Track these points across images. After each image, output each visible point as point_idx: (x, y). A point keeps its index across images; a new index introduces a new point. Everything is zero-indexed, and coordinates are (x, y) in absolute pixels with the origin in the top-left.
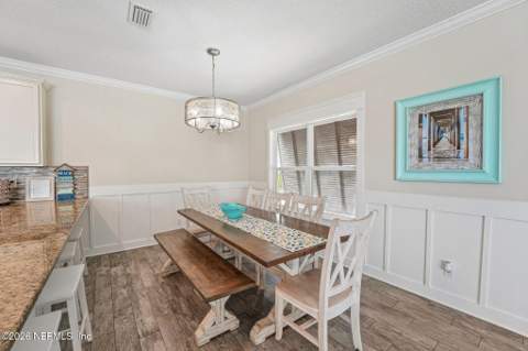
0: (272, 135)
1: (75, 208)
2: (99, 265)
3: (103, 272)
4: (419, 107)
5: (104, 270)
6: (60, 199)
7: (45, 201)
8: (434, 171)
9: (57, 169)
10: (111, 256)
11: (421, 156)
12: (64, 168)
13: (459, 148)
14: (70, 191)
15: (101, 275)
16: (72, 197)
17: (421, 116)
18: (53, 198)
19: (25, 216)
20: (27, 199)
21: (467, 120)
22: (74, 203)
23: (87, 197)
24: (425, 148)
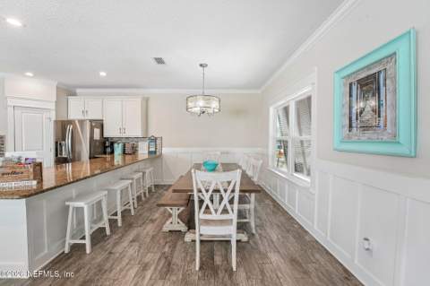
0: (272, 111)
4: (349, 76)
6: (150, 153)
7: (144, 153)
8: (359, 141)
9: (149, 138)
11: (351, 126)
12: (152, 138)
13: (379, 116)
14: (154, 150)
17: (351, 85)
18: (147, 152)
20: (139, 153)
21: (385, 85)
24: (354, 117)
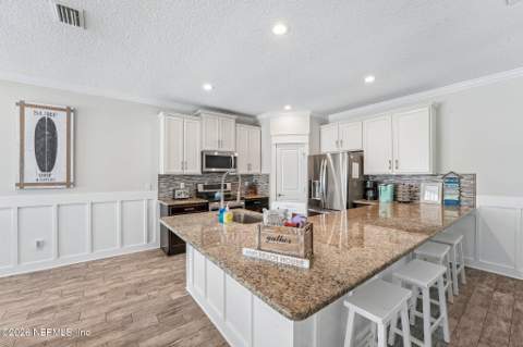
1: (459, 214)
2: (481, 281)
3: (484, 290)
5: (485, 289)
6: (446, 204)
7: (433, 204)
9: (444, 177)
10: (500, 278)
12: (451, 176)
14: (455, 198)
15: (480, 292)
16: (458, 203)
18: (440, 202)
19: (419, 214)
20: (422, 201)
22: (459, 210)
23: (474, 206)
